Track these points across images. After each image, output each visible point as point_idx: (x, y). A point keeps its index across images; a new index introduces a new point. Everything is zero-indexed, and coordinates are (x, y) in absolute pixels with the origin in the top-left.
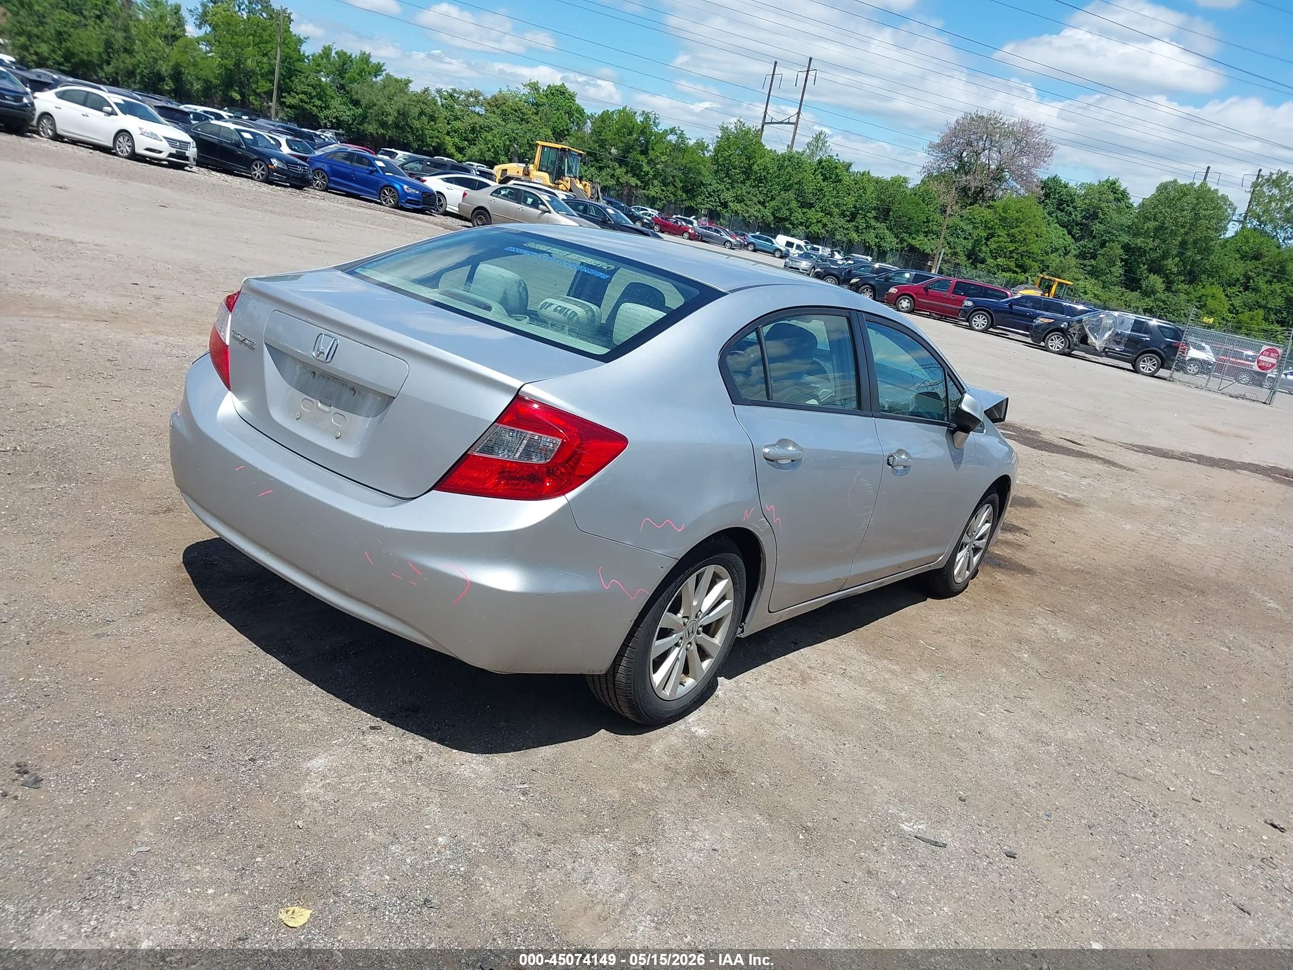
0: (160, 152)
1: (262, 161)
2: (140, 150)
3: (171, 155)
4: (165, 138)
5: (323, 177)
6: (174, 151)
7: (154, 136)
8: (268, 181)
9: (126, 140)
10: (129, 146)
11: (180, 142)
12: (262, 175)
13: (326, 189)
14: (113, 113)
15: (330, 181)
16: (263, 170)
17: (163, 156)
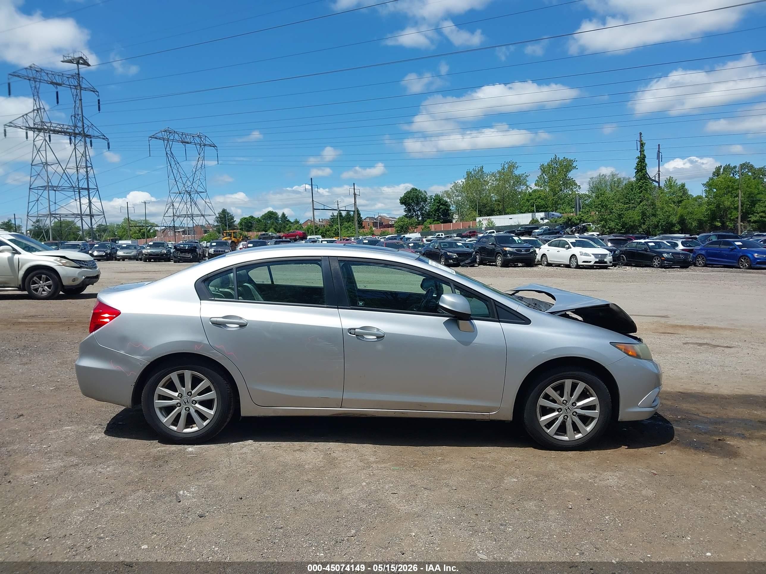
0: (590, 262)
1: (658, 256)
2: (580, 263)
3: (596, 262)
4: (593, 254)
5: (703, 259)
6: (597, 260)
7: (586, 255)
8: (662, 266)
9: (574, 259)
10: (576, 262)
11: (601, 255)
12: (659, 264)
13: (706, 265)
14: (569, 247)
15: (707, 260)
16: (659, 261)
17: (592, 264)
